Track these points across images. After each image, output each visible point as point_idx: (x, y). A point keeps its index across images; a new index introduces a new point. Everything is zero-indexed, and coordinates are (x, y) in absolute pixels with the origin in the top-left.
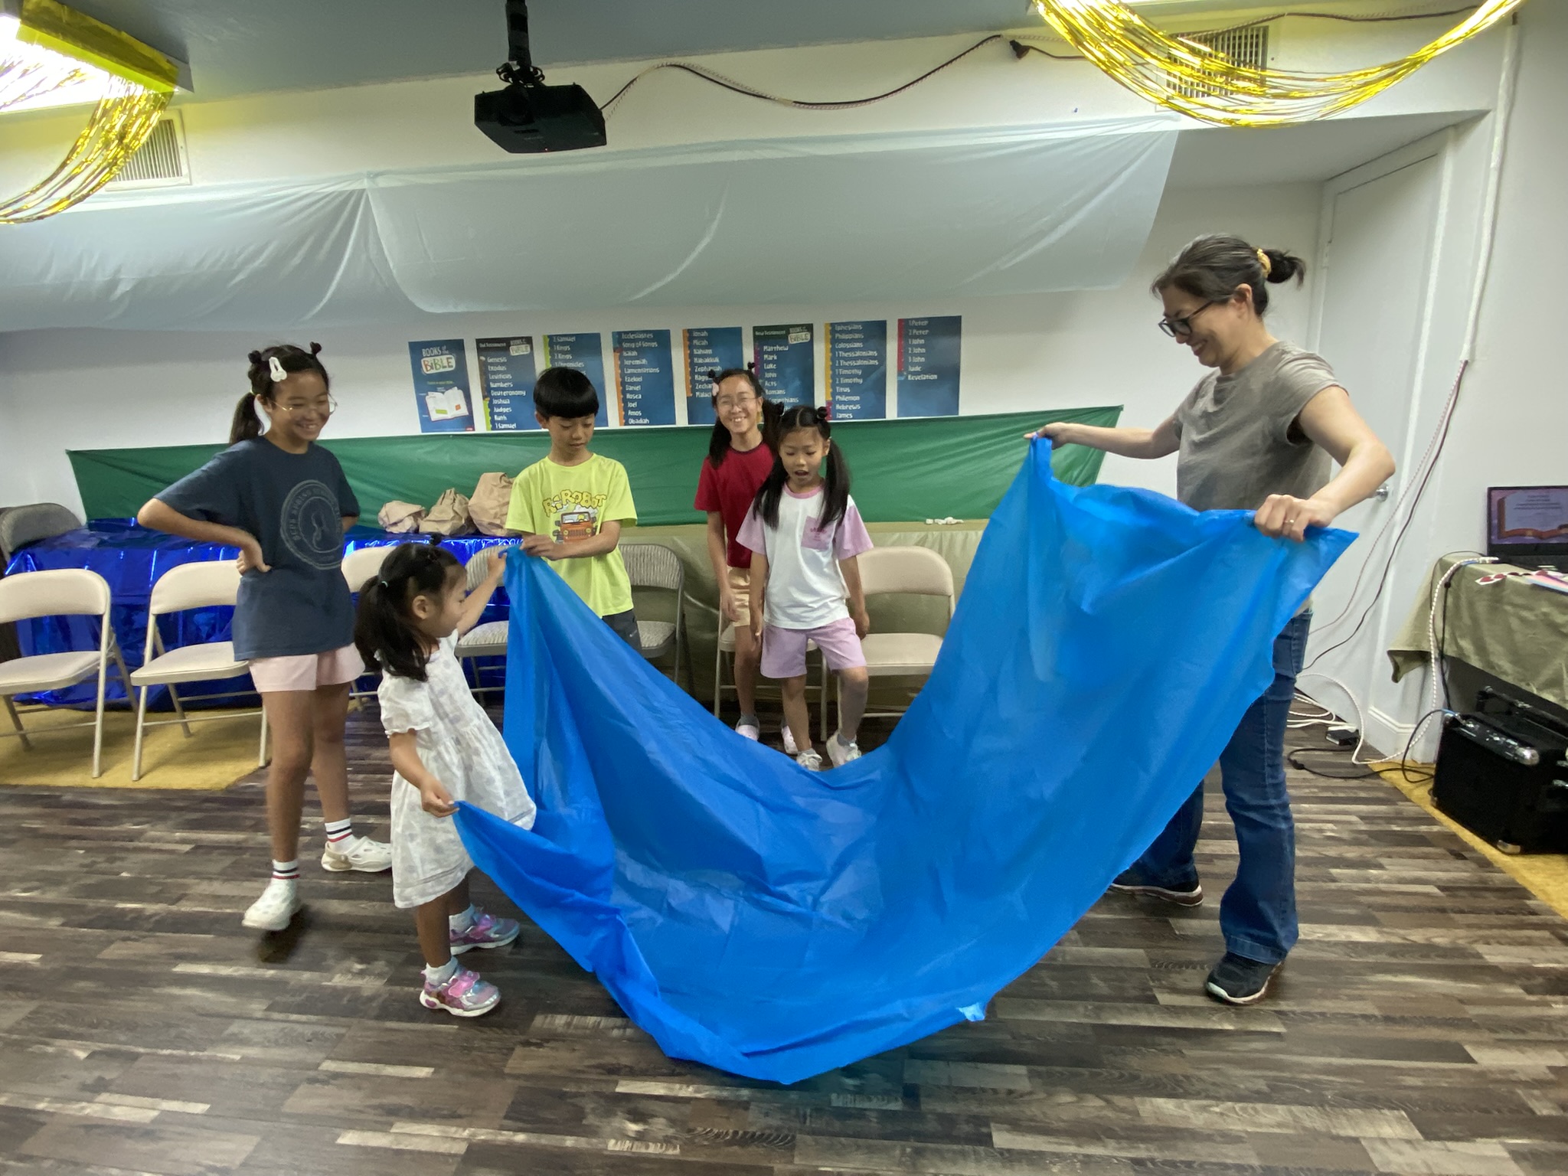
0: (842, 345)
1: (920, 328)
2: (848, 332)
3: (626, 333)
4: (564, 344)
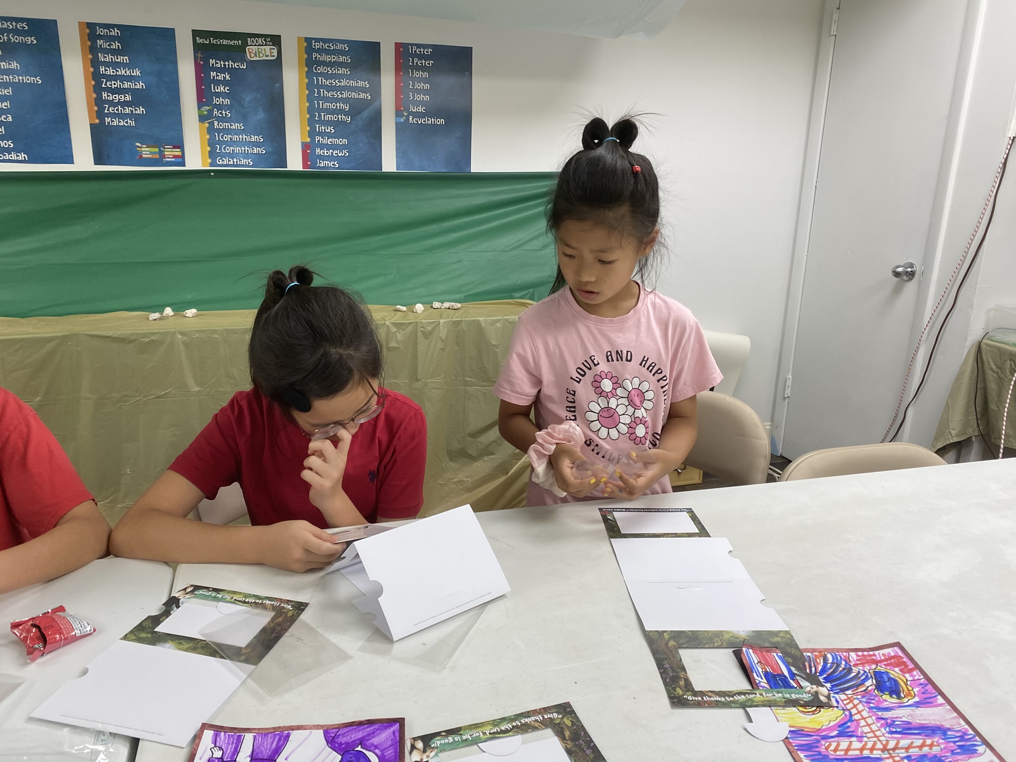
0: (321, 69)
1: (421, 57)
2: (329, 52)
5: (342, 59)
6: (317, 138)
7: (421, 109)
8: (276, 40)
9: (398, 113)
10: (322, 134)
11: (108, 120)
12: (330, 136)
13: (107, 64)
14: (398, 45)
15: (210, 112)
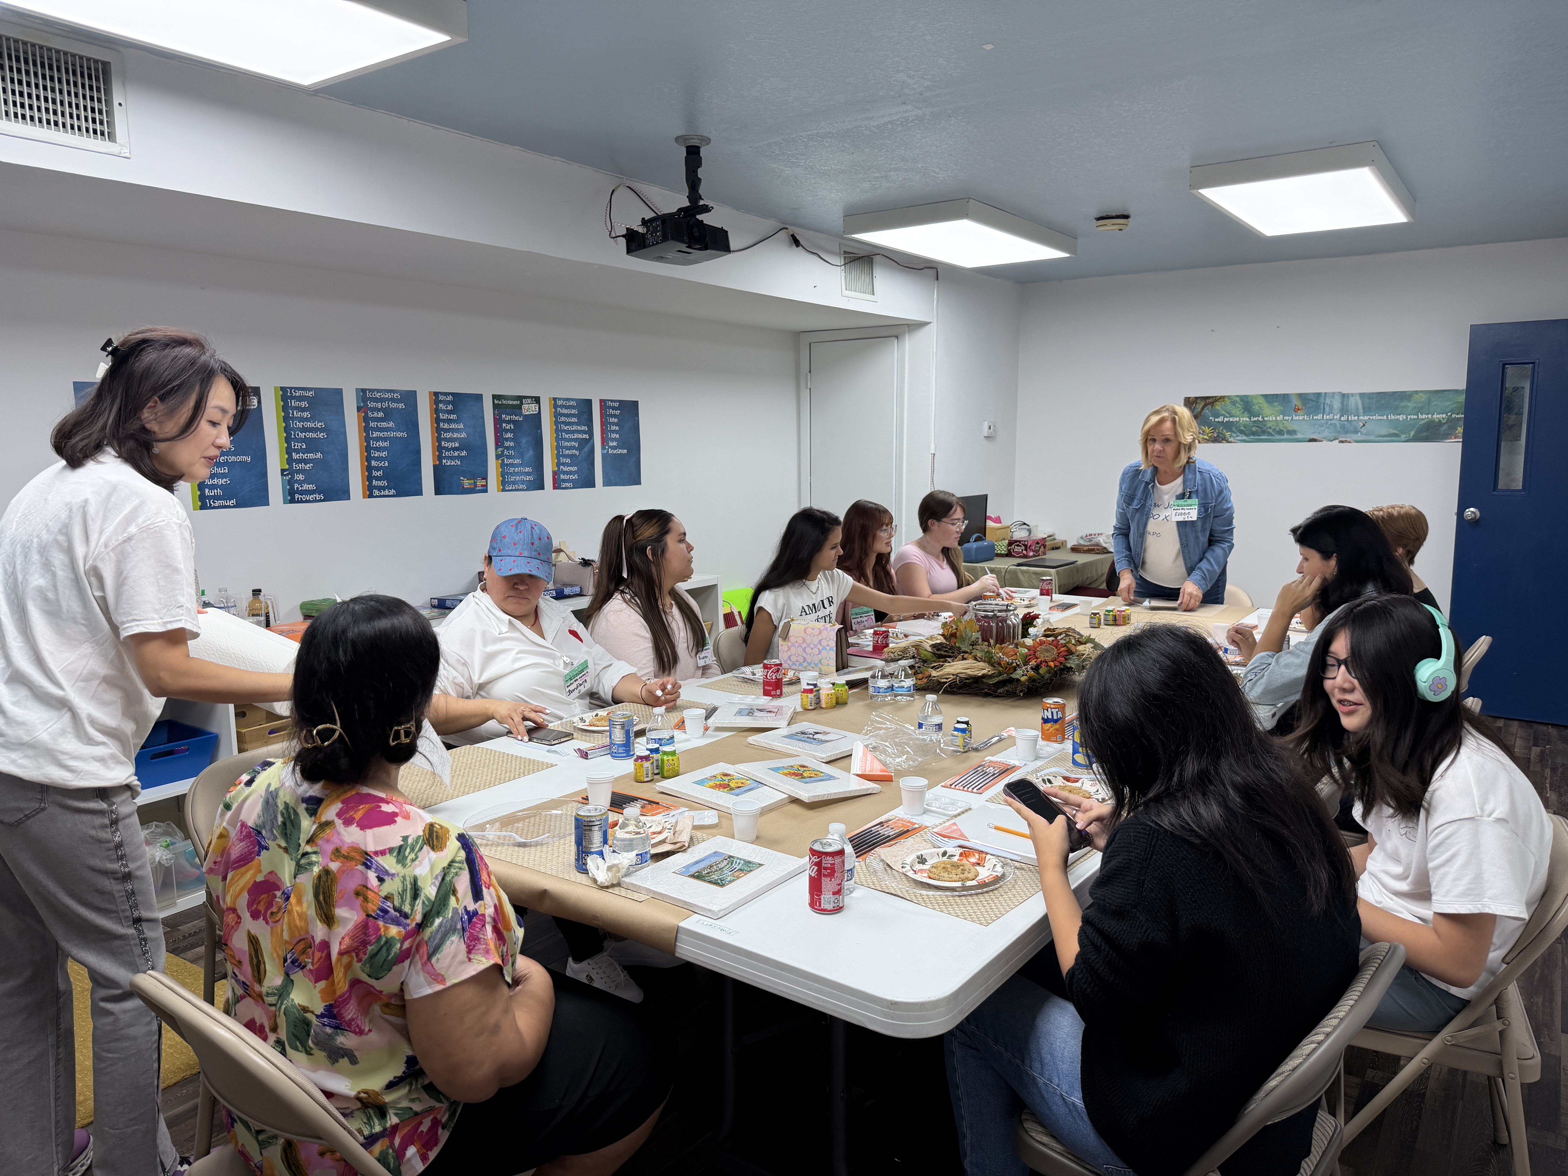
0: (562, 419)
1: (614, 408)
2: (567, 407)
3: (371, 391)
4: (300, 399)
5: (573, 411)
6: (562, 467)
7: (615, 444)
8: (537, 400)
9: (603, 448)
10: (564, 464)
11: (444, 461)
12: (568, 465)
13: (444, 421)
14: (601, 401)
15: (503, 452)
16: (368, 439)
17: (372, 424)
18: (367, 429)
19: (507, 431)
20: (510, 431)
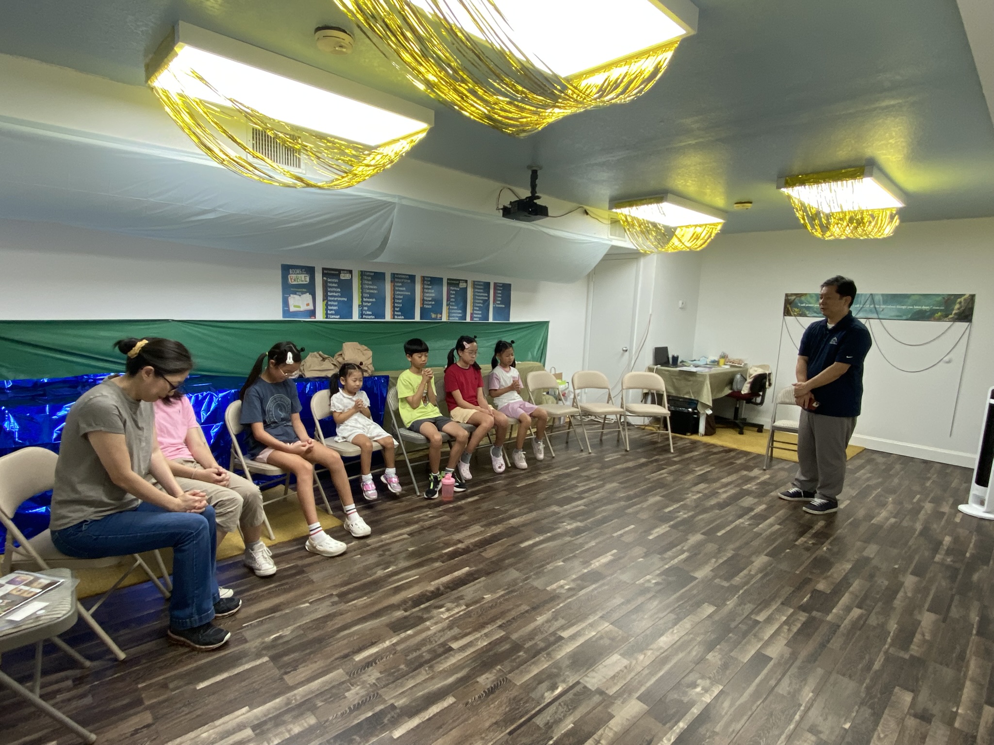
0: (477, 290)
1: (500, 286)
2: (479, 285)
3: (397, 274)
4: (368, 276)
5: (482, 287)
6: (474, 312)
7: (499, 302)
8: (466, 281)
9: (494, 303)
11: (425, 306)
12: (477, 311)
13: (426, 288)
14: (494, 283)
15: (450, 303)
16: (394, 294)
17: (397, 288)
18: (394, 290)
19: (452, 294)
20: (453, 294)
